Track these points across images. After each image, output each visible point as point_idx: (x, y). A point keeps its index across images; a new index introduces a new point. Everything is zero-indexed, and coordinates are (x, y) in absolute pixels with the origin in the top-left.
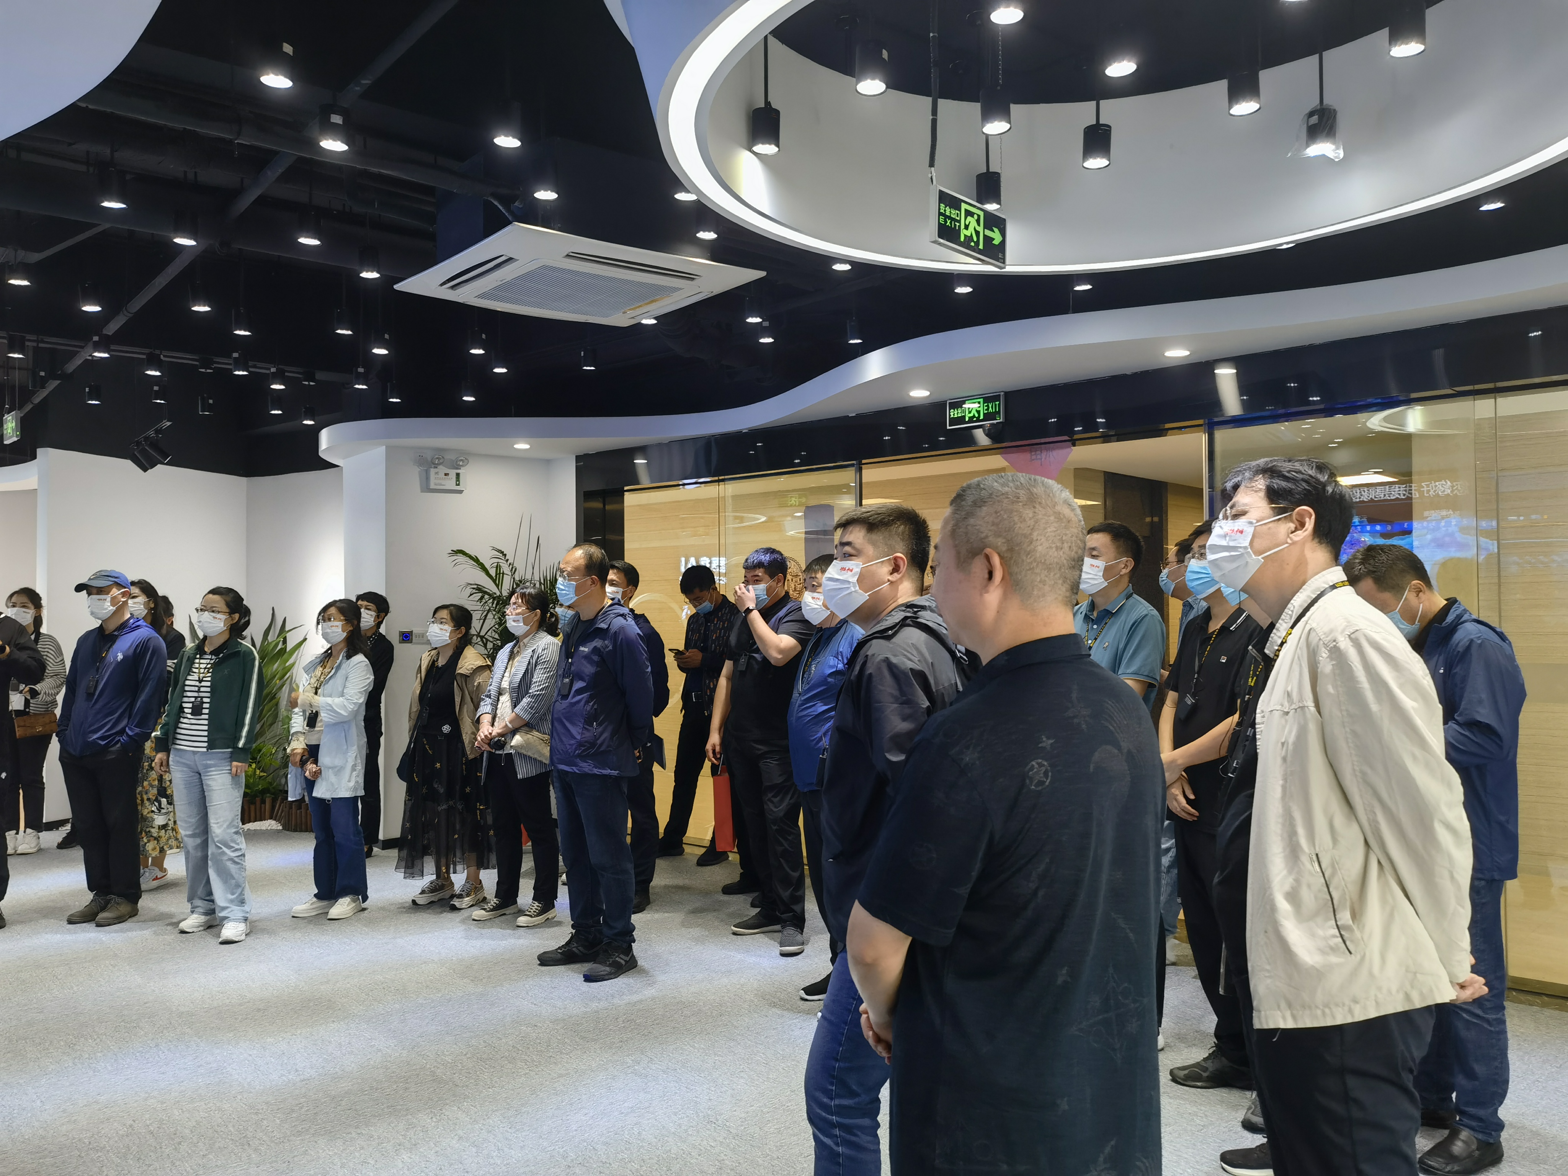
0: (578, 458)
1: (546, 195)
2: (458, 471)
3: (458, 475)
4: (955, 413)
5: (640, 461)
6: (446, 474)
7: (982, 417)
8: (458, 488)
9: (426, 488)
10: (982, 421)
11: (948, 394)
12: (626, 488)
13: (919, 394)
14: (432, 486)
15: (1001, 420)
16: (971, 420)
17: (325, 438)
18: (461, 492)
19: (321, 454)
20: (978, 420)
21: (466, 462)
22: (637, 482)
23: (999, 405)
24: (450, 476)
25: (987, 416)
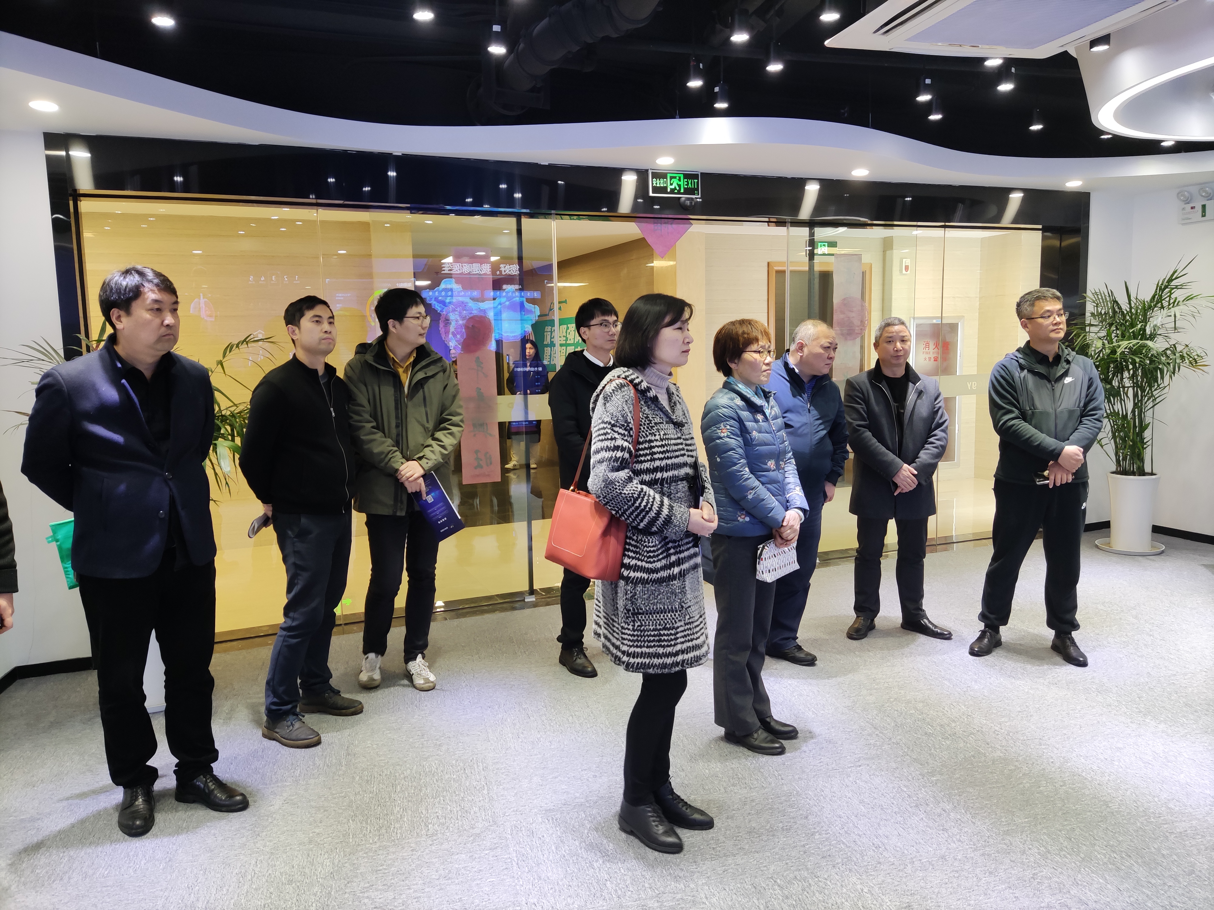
4: (657, 183)
6: (1192, 208)
7: (682, 191)
15: (700, 196)
16: (672, 191)
20: (679, 192)
23: (698, 183)
25: (688, 191)
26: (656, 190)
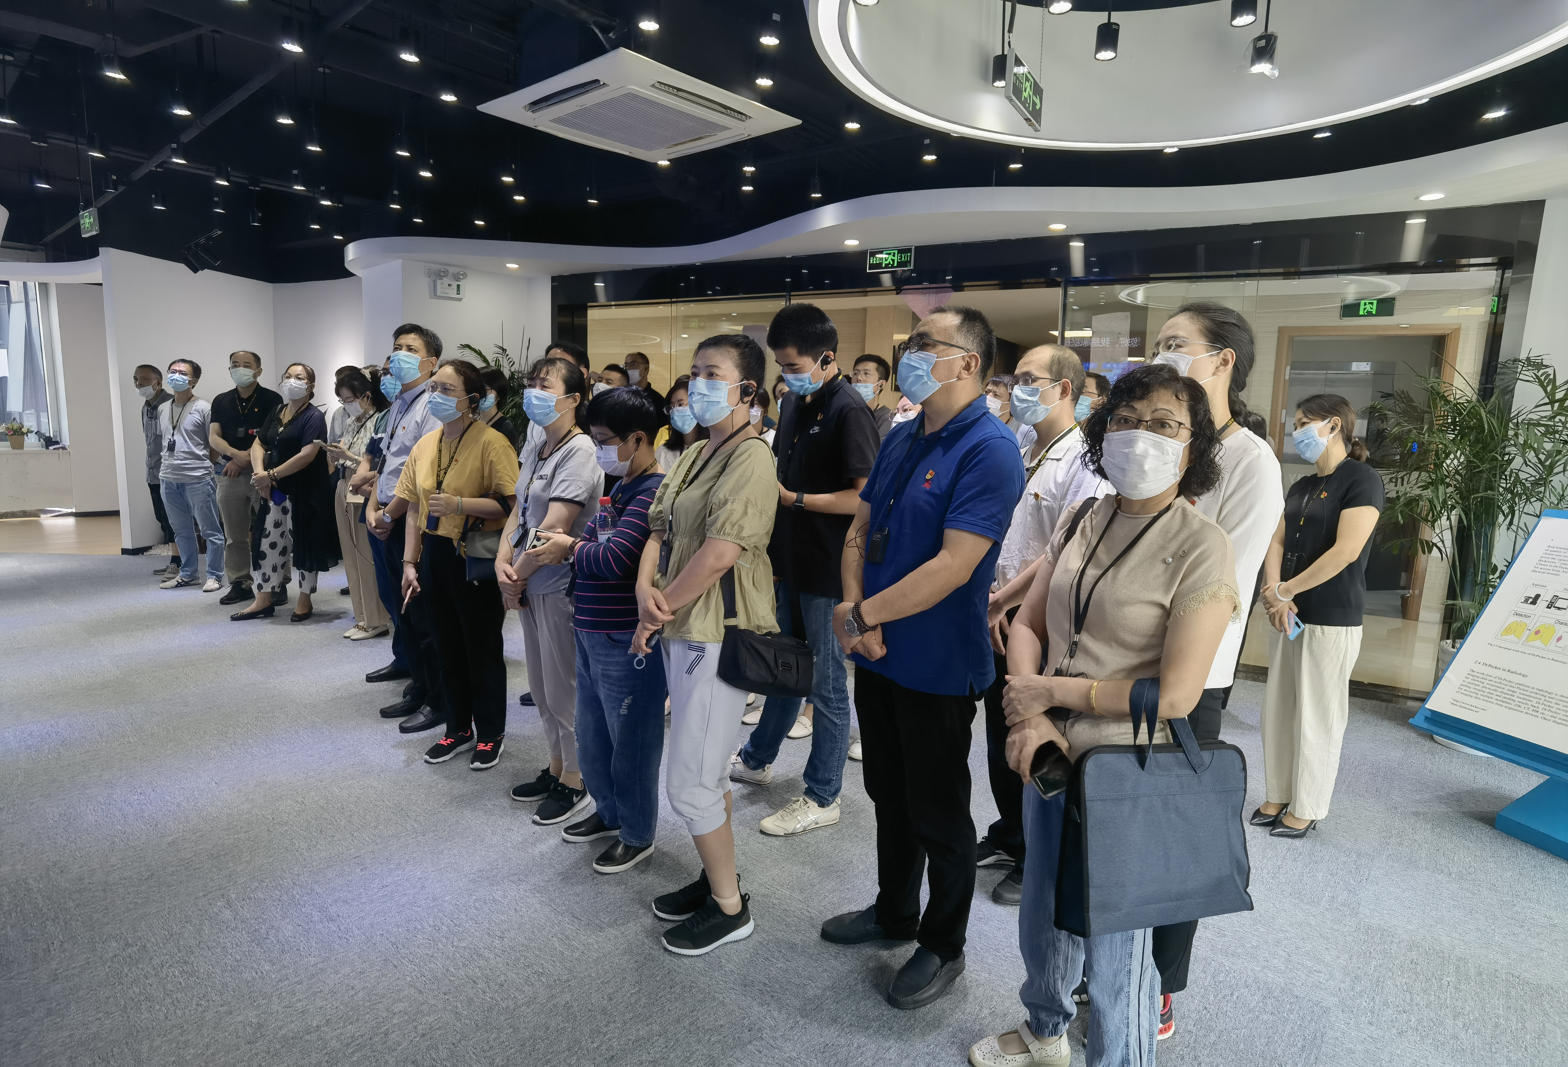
0: (554, 279)
1: (649, 26)
2: (459, 283)
3: (458, 286)
4: (873, 261)
5: (599, 285)
6: (449, 285)
7: (895, 265)
8: (458, 296)
9: (434, 294)
10: (896, 267)
11: (870, 246)
12: (589, 304)
13: (852, 243)
14: (438, 294)
15: (912, 267)
16: (887, 266)
17: (351, 251)
18: (460, 300)
19: (347, 266)
20: (893, 267)
21: (465, 275)
22: (596, 300)
23: (911, 256)
24: (452, 287)
25: (900, 264)
26: (872, 266)
